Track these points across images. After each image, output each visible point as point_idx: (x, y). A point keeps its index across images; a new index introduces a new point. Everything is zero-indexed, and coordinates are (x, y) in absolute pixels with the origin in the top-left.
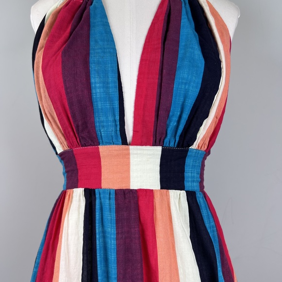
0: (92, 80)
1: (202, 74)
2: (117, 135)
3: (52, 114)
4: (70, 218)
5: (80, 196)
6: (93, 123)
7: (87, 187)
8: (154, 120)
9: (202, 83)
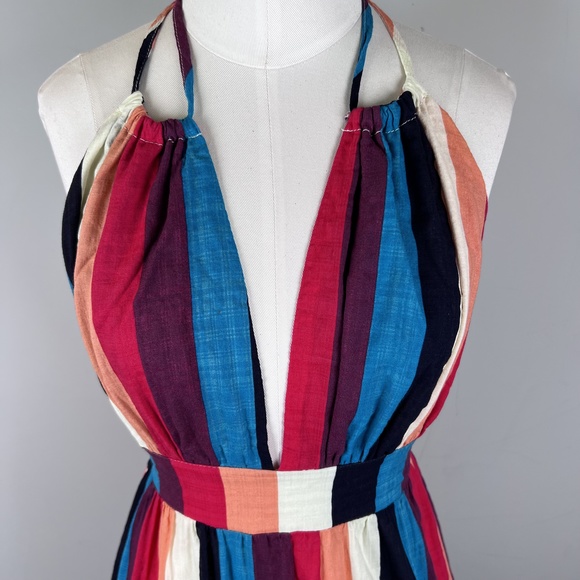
0: (201, 363)
1: (420, 349)
2: (253, 452)
3: (124, 399)
4: (174, 561)
5: (189, 530)
6: (207, 438)
7: (201, 521)
8: (322, 430)
9: (418, 368)
